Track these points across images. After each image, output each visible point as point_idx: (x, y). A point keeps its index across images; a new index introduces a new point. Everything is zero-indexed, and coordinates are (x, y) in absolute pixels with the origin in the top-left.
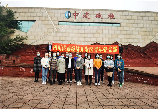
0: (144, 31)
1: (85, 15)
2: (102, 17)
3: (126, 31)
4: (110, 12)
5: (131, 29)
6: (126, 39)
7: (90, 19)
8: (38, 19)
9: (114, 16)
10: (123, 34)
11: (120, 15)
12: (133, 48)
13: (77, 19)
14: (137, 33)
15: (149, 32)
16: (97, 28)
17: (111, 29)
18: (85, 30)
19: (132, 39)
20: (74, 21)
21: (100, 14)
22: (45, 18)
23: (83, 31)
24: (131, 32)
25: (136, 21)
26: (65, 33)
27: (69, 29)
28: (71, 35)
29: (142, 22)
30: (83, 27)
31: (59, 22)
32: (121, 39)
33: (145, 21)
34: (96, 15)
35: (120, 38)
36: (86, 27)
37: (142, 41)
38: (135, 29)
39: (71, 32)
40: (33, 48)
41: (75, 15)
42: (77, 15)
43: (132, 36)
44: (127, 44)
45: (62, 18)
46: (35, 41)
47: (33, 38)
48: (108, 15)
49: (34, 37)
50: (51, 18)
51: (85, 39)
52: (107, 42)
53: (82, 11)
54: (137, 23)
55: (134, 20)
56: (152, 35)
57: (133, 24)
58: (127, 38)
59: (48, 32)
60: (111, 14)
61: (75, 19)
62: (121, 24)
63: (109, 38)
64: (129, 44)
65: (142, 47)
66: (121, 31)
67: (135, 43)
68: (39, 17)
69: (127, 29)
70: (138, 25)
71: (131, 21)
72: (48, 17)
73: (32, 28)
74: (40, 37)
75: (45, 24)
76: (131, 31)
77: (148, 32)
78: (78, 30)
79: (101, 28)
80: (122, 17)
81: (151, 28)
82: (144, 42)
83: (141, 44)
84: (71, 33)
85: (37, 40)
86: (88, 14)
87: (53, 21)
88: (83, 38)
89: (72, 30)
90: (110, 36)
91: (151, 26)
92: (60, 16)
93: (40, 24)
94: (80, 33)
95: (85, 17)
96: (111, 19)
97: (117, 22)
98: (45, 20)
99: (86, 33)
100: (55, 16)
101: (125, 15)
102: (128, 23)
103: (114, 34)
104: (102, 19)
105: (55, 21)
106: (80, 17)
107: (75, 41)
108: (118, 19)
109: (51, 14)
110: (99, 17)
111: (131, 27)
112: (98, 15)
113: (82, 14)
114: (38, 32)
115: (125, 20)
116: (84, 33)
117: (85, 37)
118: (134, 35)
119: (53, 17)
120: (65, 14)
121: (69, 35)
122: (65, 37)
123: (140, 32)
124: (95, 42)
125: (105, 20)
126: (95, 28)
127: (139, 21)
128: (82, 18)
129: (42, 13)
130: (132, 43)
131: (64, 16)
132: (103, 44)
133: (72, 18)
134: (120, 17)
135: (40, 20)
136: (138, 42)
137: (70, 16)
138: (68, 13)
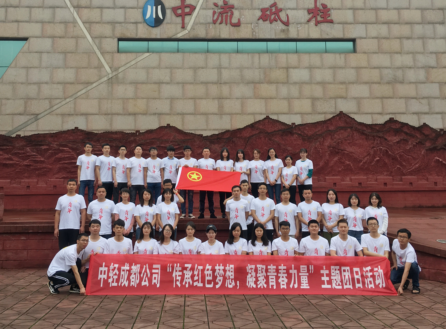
1: (218, 11)
2: (284, 19)
3: (377, 70)
5: (399, 60)
6: (378, 101)
7: (237, 25)
8: (38, 33)
9: (332, 12)
10: (366, 83)
11: (354, 9)
12: (406, 134)
13: (189, 27)
16: (265, 59)
17: (318, 63)
18: (219, 68)
19: (403, 101)
20: (179, 36)
21: (276, 8)
22: (62, 26)
23: (212, 75)
24: (399, 73)
25: (418, 29)
26: (143, 83)
27: (159, 67)
28: (168, 90)
29: (441, 29)
30: (214, 60)
31: (120, 40)
32: (359, 100)
34: (263, 10)
35: (356, 96)
36: (225, 58)
38: (414, 60)
39: (168, 79)
40: (21, 148)
41: (179, 11)
42: (190, 14)
43: (403, 90)
44: (381, 120)
45: (132, 27)
46: (28, 117)
47: (21, 109)
48: (309, 11)
49: (22, 102)
50: (87, 25)
51: (221, 107)
52: (307, 114)
54: (423, 38)
55: (408, 26)
57: (405, 42)
58: (382, 98)
59: (77, 82)
60: (319, 5)
61: (183, 27)
62: (358, 41)
63: (314, 99)
64: (391, 120)
65: (441, 130)
66: (358, 68)
67: (413, 113)
68: (39, 25)
69: (383, 60)
70: (424, 45)
71: (396, 30)
72: (75, 22)
73: (16, 67)
74: (47, 101)
75: (65, 53)
78: (195, 72)
79: (283, 58)
80: (362, 16)
83: (439, 116)
84: (167, 83)
85: (36, 117)
86: (232, 7)
87: (97, 41)
88: (216, 101)
89: (171, 73)
90: (318, 91)
92: (121, 19)
93: (47, 53)
94: (202, 83)
95: (220, 18)
96: (319, 25)
97: (344, 34)
98: (63, 37)
99: (225, 83)
100: (101, 18)
101: (372, 9)
102: (384, 38)
103: (331, 83)
104: (284, 27)
105: (106, 37)
106: (202, 21)
107: (183, 114)
108: (347, 23)
109: (86, 11)
110: (273, 17)
111: (397, 53)
112: (271, 10)
113: (209, 9)
114: (39, 84)
115: (372, 25)
116: (219, 83)
117: (223, 98)
118: (410, 83)
119: (97, 23)
120: (140, 10)
121: (159, 91)
122: (143, 98)
123: (434, 69)
124: (261, 114)
125: (298, 31)
126: (259, 63)
127: (431, 26)
128: (209, 23)
129: (50, 7)
130: (402, 116)
131: (140, 19)
132: (292, 124)
133: (170, 23)
134: (354, 16)
135: (43, 36)
136: (426, 109)
137: (161, 16)
138: (154, 7)
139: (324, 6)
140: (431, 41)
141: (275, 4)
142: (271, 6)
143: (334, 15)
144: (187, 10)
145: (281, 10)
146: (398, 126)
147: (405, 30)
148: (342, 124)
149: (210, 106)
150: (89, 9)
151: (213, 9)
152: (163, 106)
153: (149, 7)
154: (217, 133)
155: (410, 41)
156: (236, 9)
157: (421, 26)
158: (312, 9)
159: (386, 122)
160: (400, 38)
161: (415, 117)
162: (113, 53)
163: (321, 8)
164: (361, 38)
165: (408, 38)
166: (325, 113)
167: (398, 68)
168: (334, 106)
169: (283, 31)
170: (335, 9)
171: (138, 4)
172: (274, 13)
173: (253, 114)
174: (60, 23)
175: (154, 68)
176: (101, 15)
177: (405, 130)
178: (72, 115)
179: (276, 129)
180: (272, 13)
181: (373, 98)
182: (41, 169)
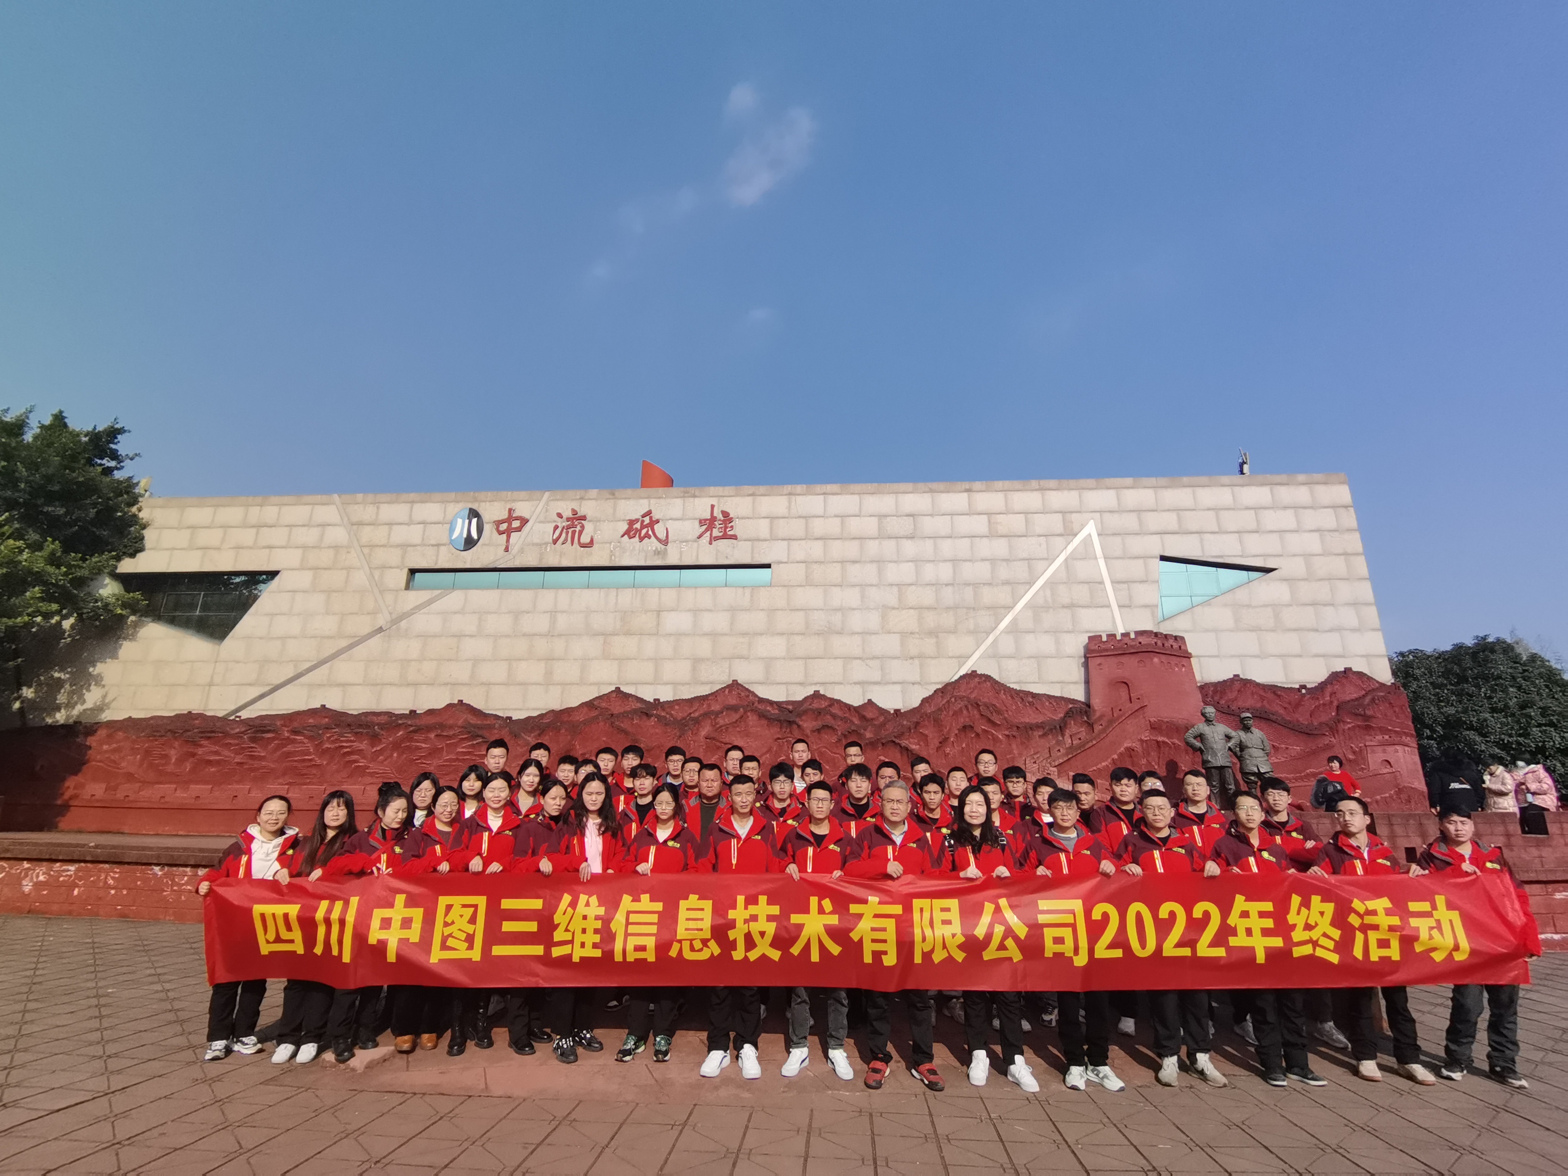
0: (920, 608)
1: (562, 523)
2: (662, 535)
3: (802, 613)
4: (714, 501)
5: (838, 597)
6: (799, 662)
7: (589, 545)
8: (296, 563)
9: (736, 523)
10: (782, 634)
11: (772, 518)
13: (514, 550)
14: (873, 620)
15: (955, 608)
16: (626, 598)
17: (709, 603)
18: (554, 613)
19: (840, 662)
20: (500, 563)
21: (651, 518)
22: (331, 552)
23: (541, 623)
24: (837, 618)
25: (873, 547)
26: (435, 636)
27: (462, 612)
28: (473, 647)
29: (910, 548)
30: (547, 598)
32: (769, 662)
33: (929, 543)
34: (631, 523)
35: (765, 654)
36: (563, 596)
37: (900, 670)
38: (863, 597)
39: (473, 629)
40: (238, 736)
41: (504, 527)
42: (519, 529)
43: (841, 645)
44: (799, 694)
45: (432, 552)
46: (261, 689)
47: (253, 677)
48: (702, 522)
49: (256, 666)
51: (549, 673)
52: (683, 684)
53: (547, 503)
54: (879, 562)
55: (856, 543)
56: (970, 632)
57: (850, 568)
58: (806, 658)
60: (718, 514)
61: (507, 550)
63: (697, 661)
64: (817, 695)
65: (897, 711)
66: (772, 611)
67: (855, 683)
68: (299, 552)
69: (811, 597)
70: (880, 572)
71: (837, 549)
72: (349, 547)
75: (329, 592)
76: (837, 610)
77: (948, 608)
78: (516, 619)
79: (653, 595)
80: (784, 528)
81: (969, 585)
82: (917, 678)
83: (898, 688)
84: (471, 636)
86: (584, 518)
87: (377, 574)
88: (542, 664)
89: (480, 620)
90: (704, 647)
91: (969, 572)
92: (417, 540)
93: (304, 592)
94: (524, 635)
95: (564, 535)
96: (714, 543)
97: (752, 558)
98: (330, 569)
99: (560, 635)
100: (389, 539)
101: (800, 517)
102: (816, 562)
103: (726, 635)
104: (660, 546)
105: (391, 567)
106: (536, 541)
107: (488, 684)
108: (758, 540)
109: (368, 529)
110: (644, 531)
111: (835, 586)
112: (643, 521)
113: (549, 522)
114: (283, 639)
115: (799, 542)
116: (550, 635)
117: (553, 659)
118: (853, 633)
119: (381, 546)
120: (448, 526)
121: (458, 648)
122: (432, 660)
123: (894, 611)
124: (611, 684)
125: (681, 552)
126: (616, 603)
127: (893, 542)
128: (546, 544)
129: (319, 525)
130: (837, 687)
131: (445, 540)
132: (655, 700)
133: (488, 545)
134: (771, 529)
135: (302, 568)
136: (876, 676)
137: (474, 535)
138: (467, 521)
139: (725, 514)
140: (891, 565)
141: (649, 513)
142: (644, 516)
143: (739, 528)
144: (516, 524)
145: (658, 521)
146: (824, 704)
147: (852, 549)
148: (733, 701)
149: (532, 671)
150: (372, 527)
151: (555, 521)
152: (460, 672)
153: (460, 521)
154: (535, 714)
155: (857, 566)
156: (590, 521)
157: (877, 542)
158: (707, 520)
159: (806, 699)
160: (842, 562)
161: (858, 689)
162: (397, 591)
163: (720, 517)
164: (780, 562)
165: (854, 562)
166: (712, 683)
167: (835, 610)
168: (727, 671)
169: (657, 553)
170: (742, 518)
171: (444, 518)
172: (646, 526)
173: (598, 684)
174: (329, 547)
175: (455, 613)
176: (389, 535)
177: (835, 710)
178: (324, 685)
179: (628, 708)
180: (643, 527)
181: (791, 659)
182: (258, 769)
